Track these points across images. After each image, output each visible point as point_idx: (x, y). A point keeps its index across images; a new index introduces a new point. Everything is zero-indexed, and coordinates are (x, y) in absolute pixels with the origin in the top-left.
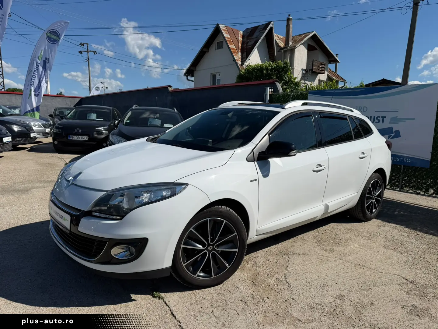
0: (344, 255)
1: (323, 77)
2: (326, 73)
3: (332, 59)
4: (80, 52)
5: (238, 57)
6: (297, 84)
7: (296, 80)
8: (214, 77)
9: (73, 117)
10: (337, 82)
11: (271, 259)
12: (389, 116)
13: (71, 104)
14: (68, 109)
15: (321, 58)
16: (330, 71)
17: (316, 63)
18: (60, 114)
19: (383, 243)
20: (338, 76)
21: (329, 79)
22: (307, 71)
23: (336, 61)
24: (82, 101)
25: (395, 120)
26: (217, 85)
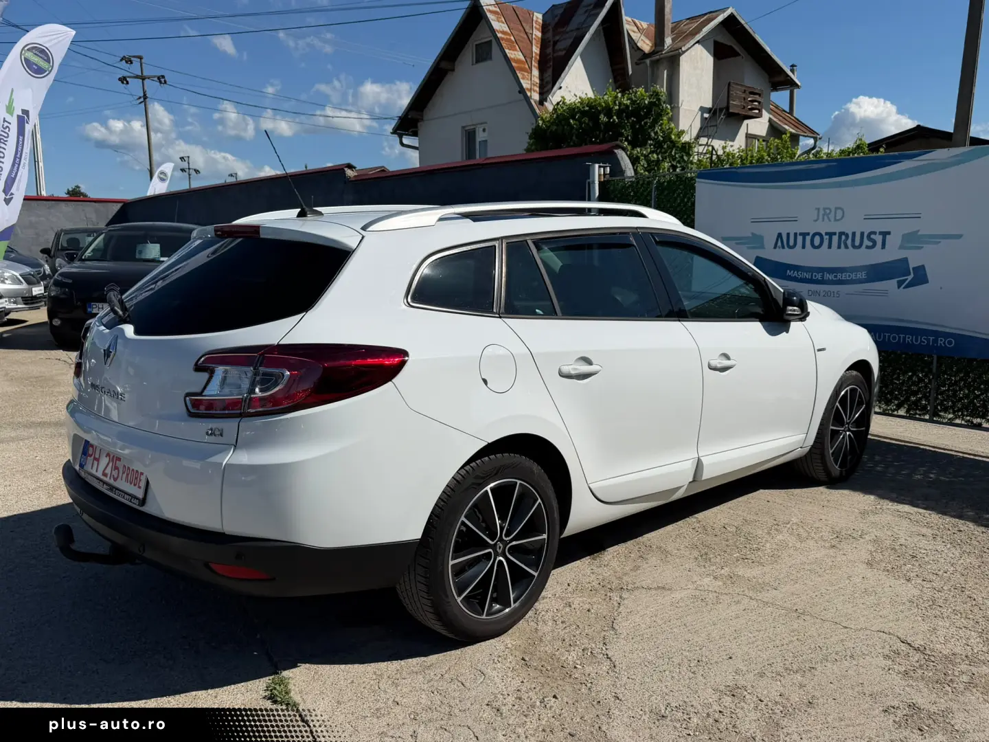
0: (762, 587)
1: (758, 126)
2: (766, 115)
3: (778, 79)
4: (123, 80)
5: (530, 80)
6: (687, 148)
7: (686, 138)
8: (470, 136)
9: (100, 255)
10: (795, 139)
11: (577, 601)
12: (898, 230)
13: (98, 219)
14: (89, 232)
15: (751, 77)
16: (776, 110)
17: (737, 92)
18: (69, 247)
19: (865, 556)
20: (798, 124)
21: (774, 130)
22: (713, 112)
23: (791, 84)
24: (128, 210)
25: (912, 240)
26: (478, 159)
